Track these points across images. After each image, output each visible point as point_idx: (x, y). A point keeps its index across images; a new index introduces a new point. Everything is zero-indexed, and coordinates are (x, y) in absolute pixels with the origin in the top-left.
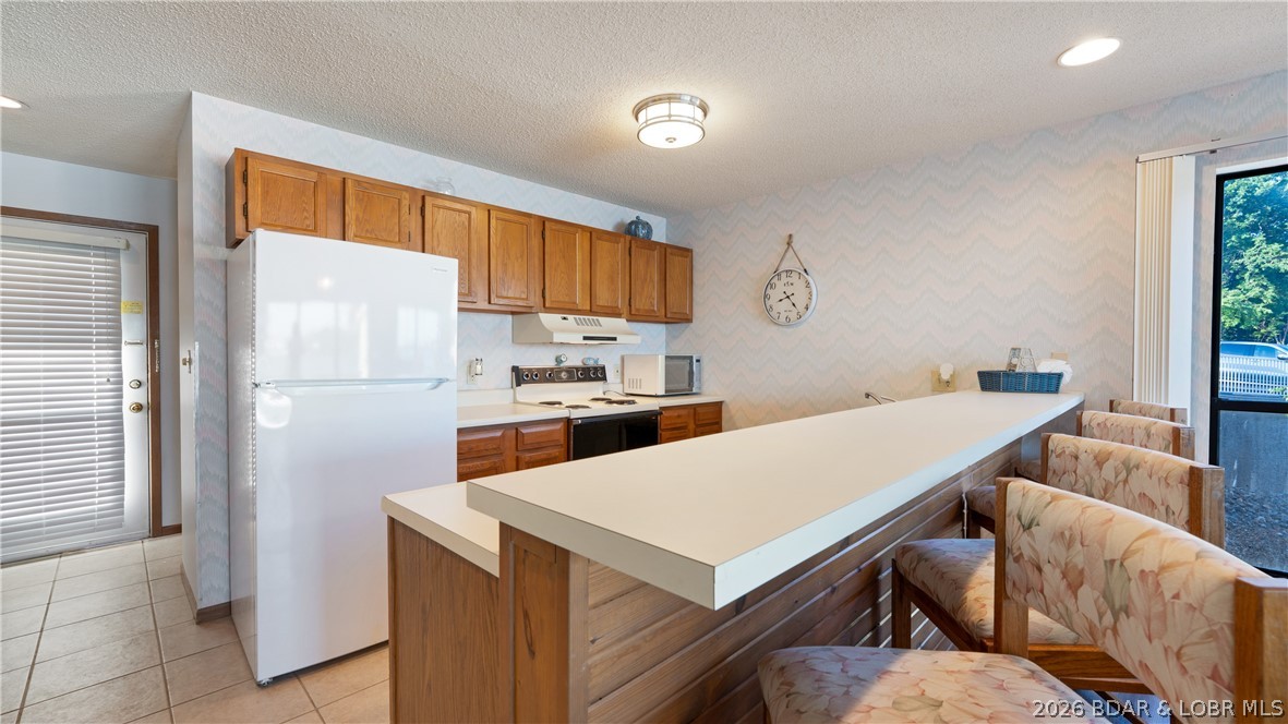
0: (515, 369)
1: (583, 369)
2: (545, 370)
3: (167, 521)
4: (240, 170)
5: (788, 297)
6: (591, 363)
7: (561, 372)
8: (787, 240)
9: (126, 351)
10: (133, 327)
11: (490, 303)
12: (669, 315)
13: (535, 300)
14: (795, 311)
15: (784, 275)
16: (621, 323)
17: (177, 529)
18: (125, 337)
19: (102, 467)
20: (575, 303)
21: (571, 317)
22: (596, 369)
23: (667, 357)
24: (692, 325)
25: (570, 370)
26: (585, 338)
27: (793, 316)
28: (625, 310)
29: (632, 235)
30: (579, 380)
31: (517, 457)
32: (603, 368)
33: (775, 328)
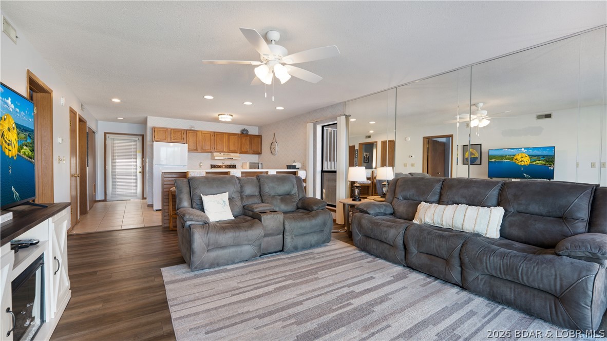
1: (230, 165)
3: (145, 197)
4: (154, 129)
6: (232, 164)
8: (274, 134)
9: (138, 160)
10: (139, 156)
11: (201, 151)
12: (253, 152)
13: (212, 150)
16: (237, 154)
17: (146, 198)
18: (138, 158)
19: (134, 184)
20: (223, 150)
21: (222, 153)
22: (233, 166)
23: (250, 163)
24: (262, 154)
26: (228, 158)
28: (239, 151)
29: (244, 133)
32: (235, 165)
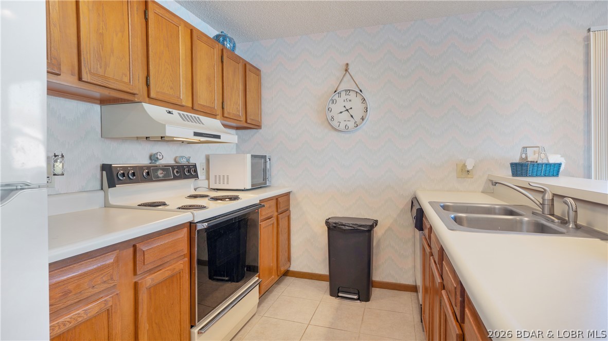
0: (106, 168)
1: (178, 167)
2: (141, 168)
5: (347, 110)
7: (157, 170)
8: (344, 68)
11: (80, 79)
12: (249, 121)
13: (138, 86)
14: (352, 121)
15: (343, 94)
16: (219, 124)
20: (179, 98)
21: (175, 112)
22: (189, 166)
23: (252, 156)
24: (260, 131)
25: (165, 168)
26: (196, 134)
27: (351, 124)
28: (219, 112)
29: (222, 45)
30: (176, 178)
31: (136, 284)
32: (195, 166)
33: (335, 133)
